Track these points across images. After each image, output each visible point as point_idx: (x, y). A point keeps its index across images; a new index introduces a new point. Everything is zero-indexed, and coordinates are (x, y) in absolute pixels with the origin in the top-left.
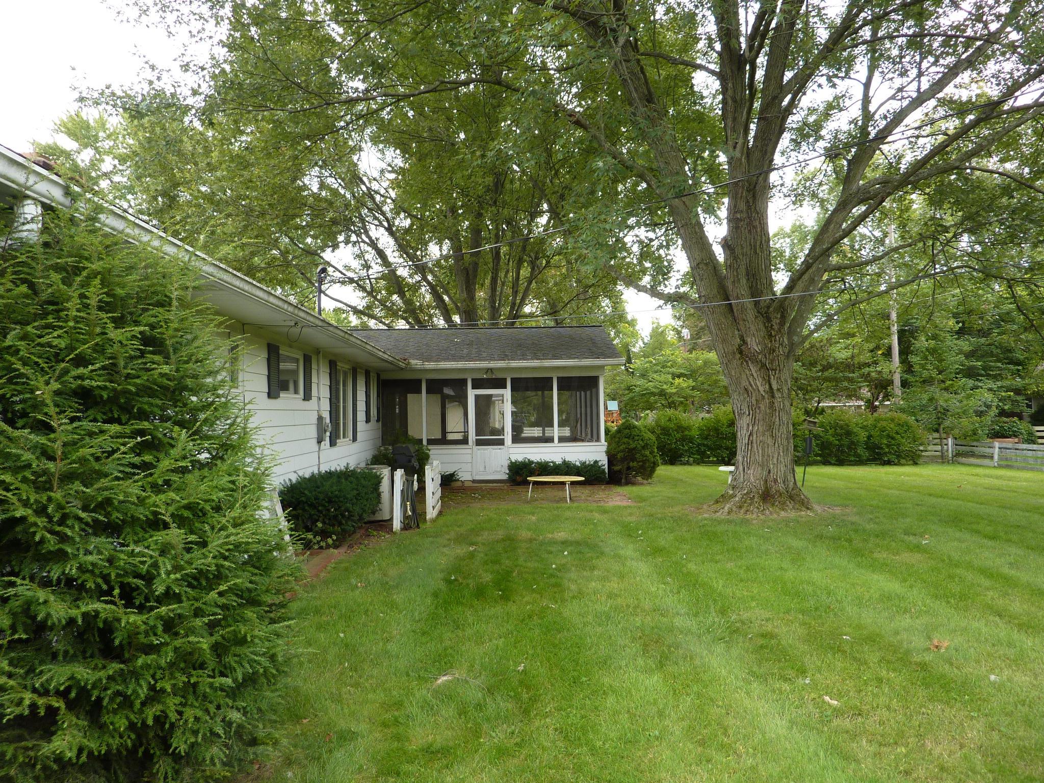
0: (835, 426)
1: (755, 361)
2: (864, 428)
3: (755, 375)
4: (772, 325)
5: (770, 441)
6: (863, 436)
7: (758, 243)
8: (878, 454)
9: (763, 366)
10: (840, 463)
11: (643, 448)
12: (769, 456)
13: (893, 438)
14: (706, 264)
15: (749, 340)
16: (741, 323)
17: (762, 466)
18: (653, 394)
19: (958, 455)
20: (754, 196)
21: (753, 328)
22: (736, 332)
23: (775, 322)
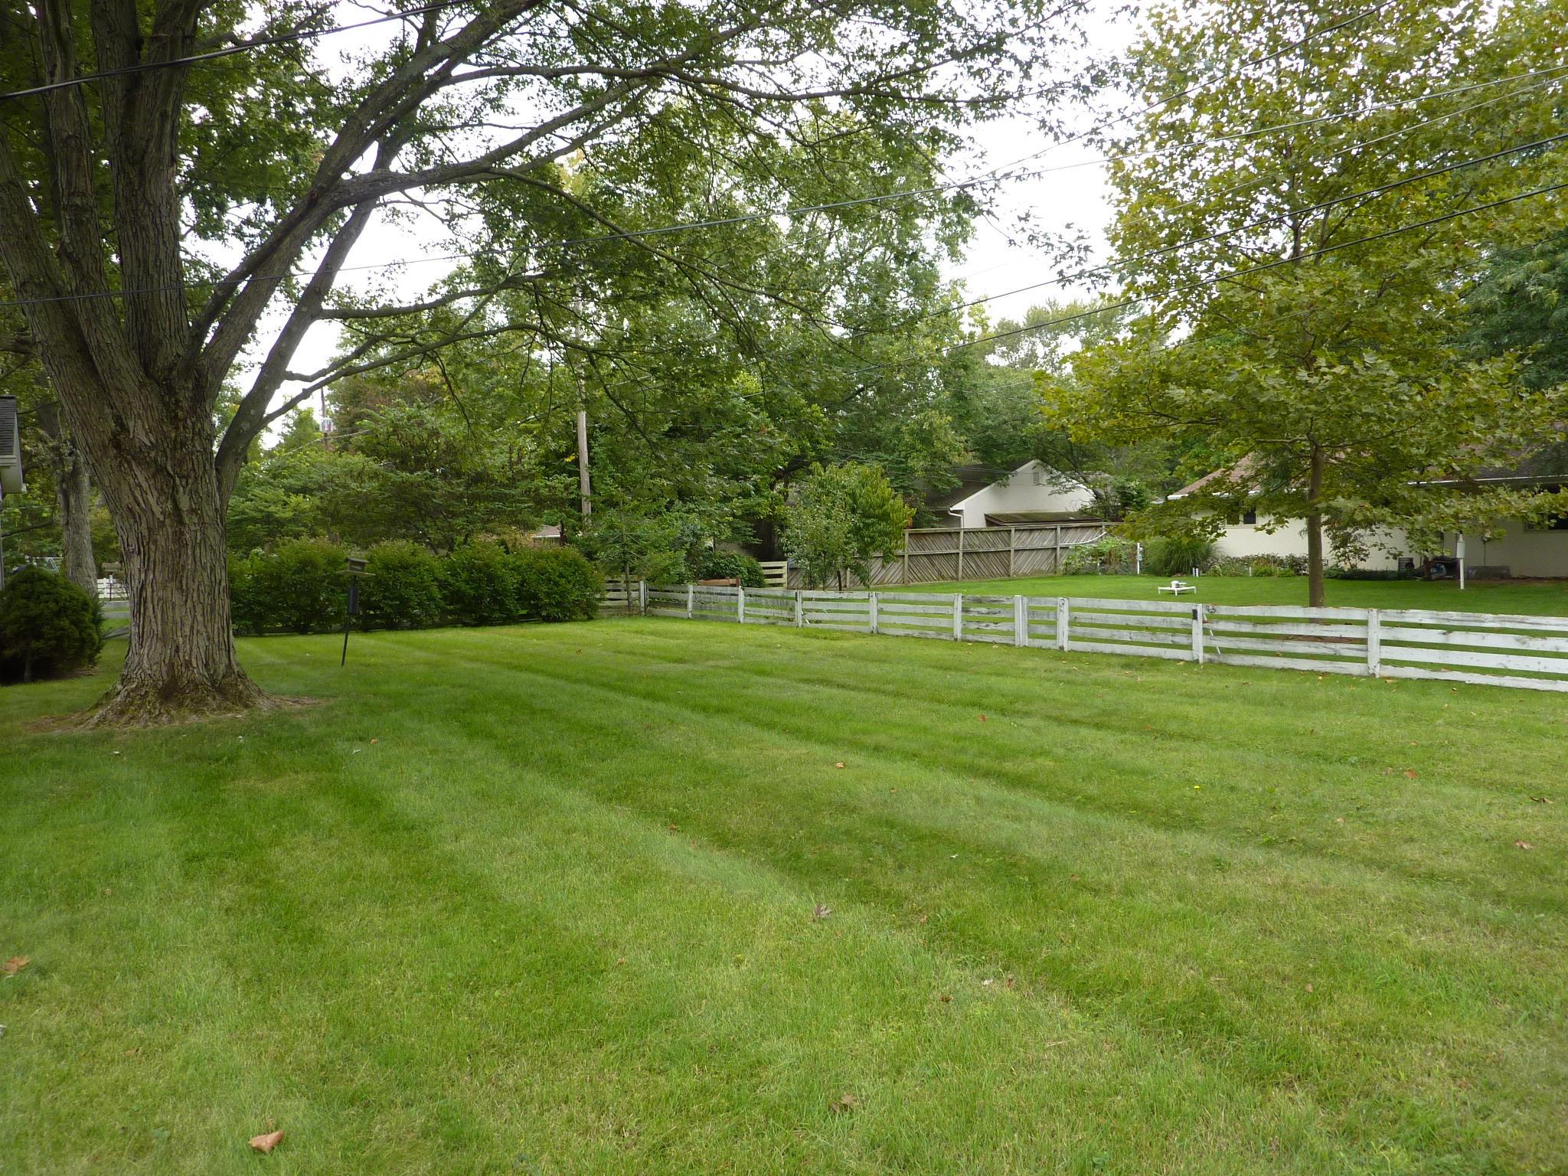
0: (470, 568)
1: (143, 463)
2: (516, 569)
3: (145, 485)
4: (177, 402)
5: (177, 598)
6: (512, 581)
7: (151, 258)
8: (536, 606)
9: (161, 470)
10: (481, 622)
11: (58, 614)
12: (175, 623)
13: (556, 584)
14: (40, 285)
15: (131, 424)
16: (113, 393)
17: (163, 639)
18: (254, 521)
19: (653, 603)
20: (142, 174)
21: (136, 403)
22: (108, 410)
23: (185, 396)
